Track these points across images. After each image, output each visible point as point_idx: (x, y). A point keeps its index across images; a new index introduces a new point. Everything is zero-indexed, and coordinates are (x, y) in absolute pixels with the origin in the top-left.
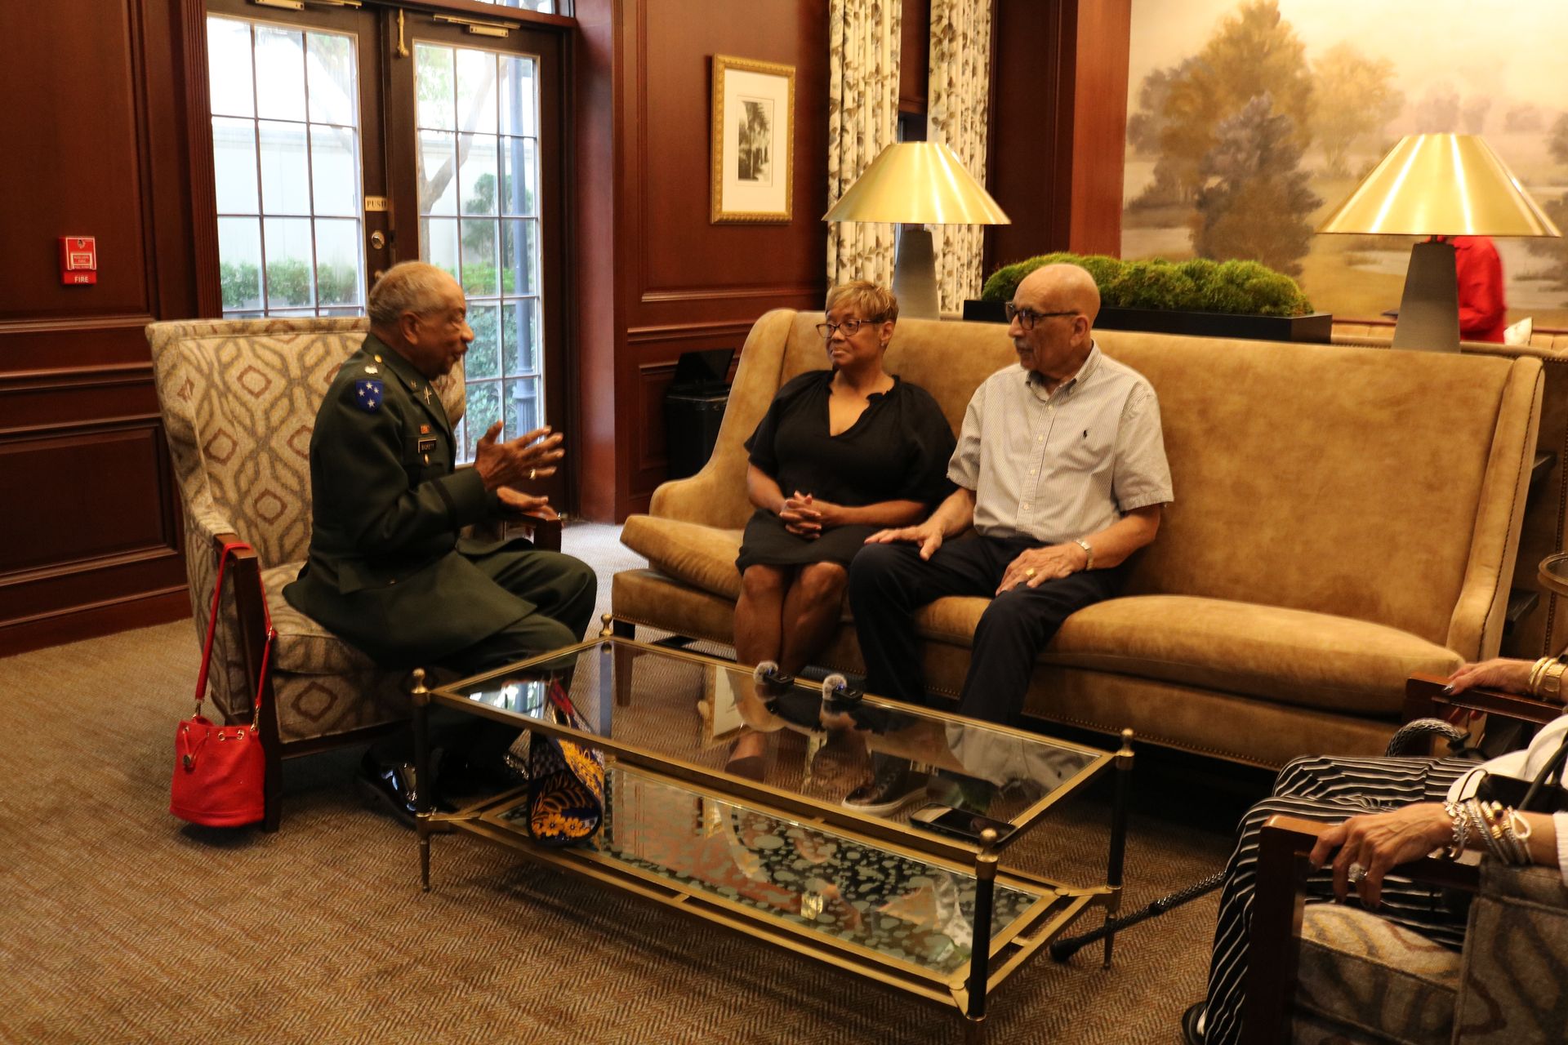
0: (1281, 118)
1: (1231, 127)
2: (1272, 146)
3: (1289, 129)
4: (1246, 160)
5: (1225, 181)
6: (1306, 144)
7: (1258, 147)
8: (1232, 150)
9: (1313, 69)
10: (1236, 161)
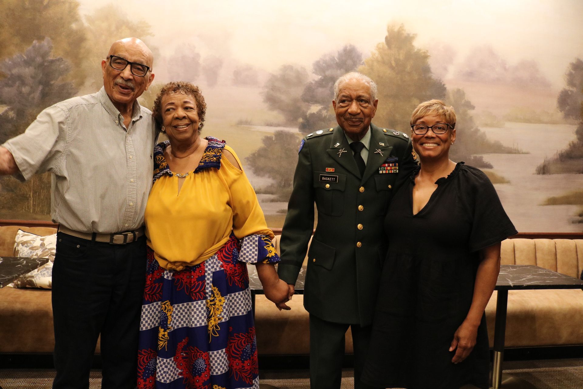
0: (60, 60)
1: (15, 65)
2: (52, 82)
3: (67, 70)
4: (29, 94)
5: (12, 109)
6: (81, 84)
7: (40, 83)
8: (17, 83)
9: (86, 24)
10: (21, 92)
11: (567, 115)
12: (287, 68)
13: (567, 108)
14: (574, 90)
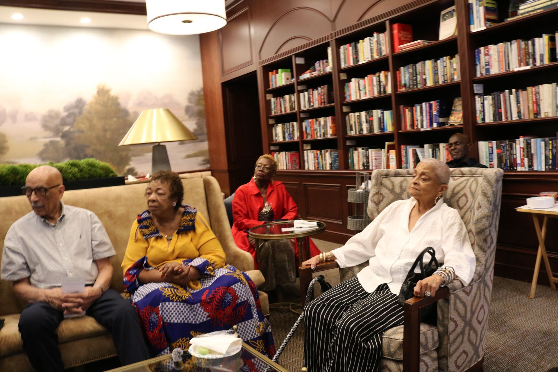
11: (190, 116)
12: (50, 111)
13: (190, 113)
14: (192, 105)
